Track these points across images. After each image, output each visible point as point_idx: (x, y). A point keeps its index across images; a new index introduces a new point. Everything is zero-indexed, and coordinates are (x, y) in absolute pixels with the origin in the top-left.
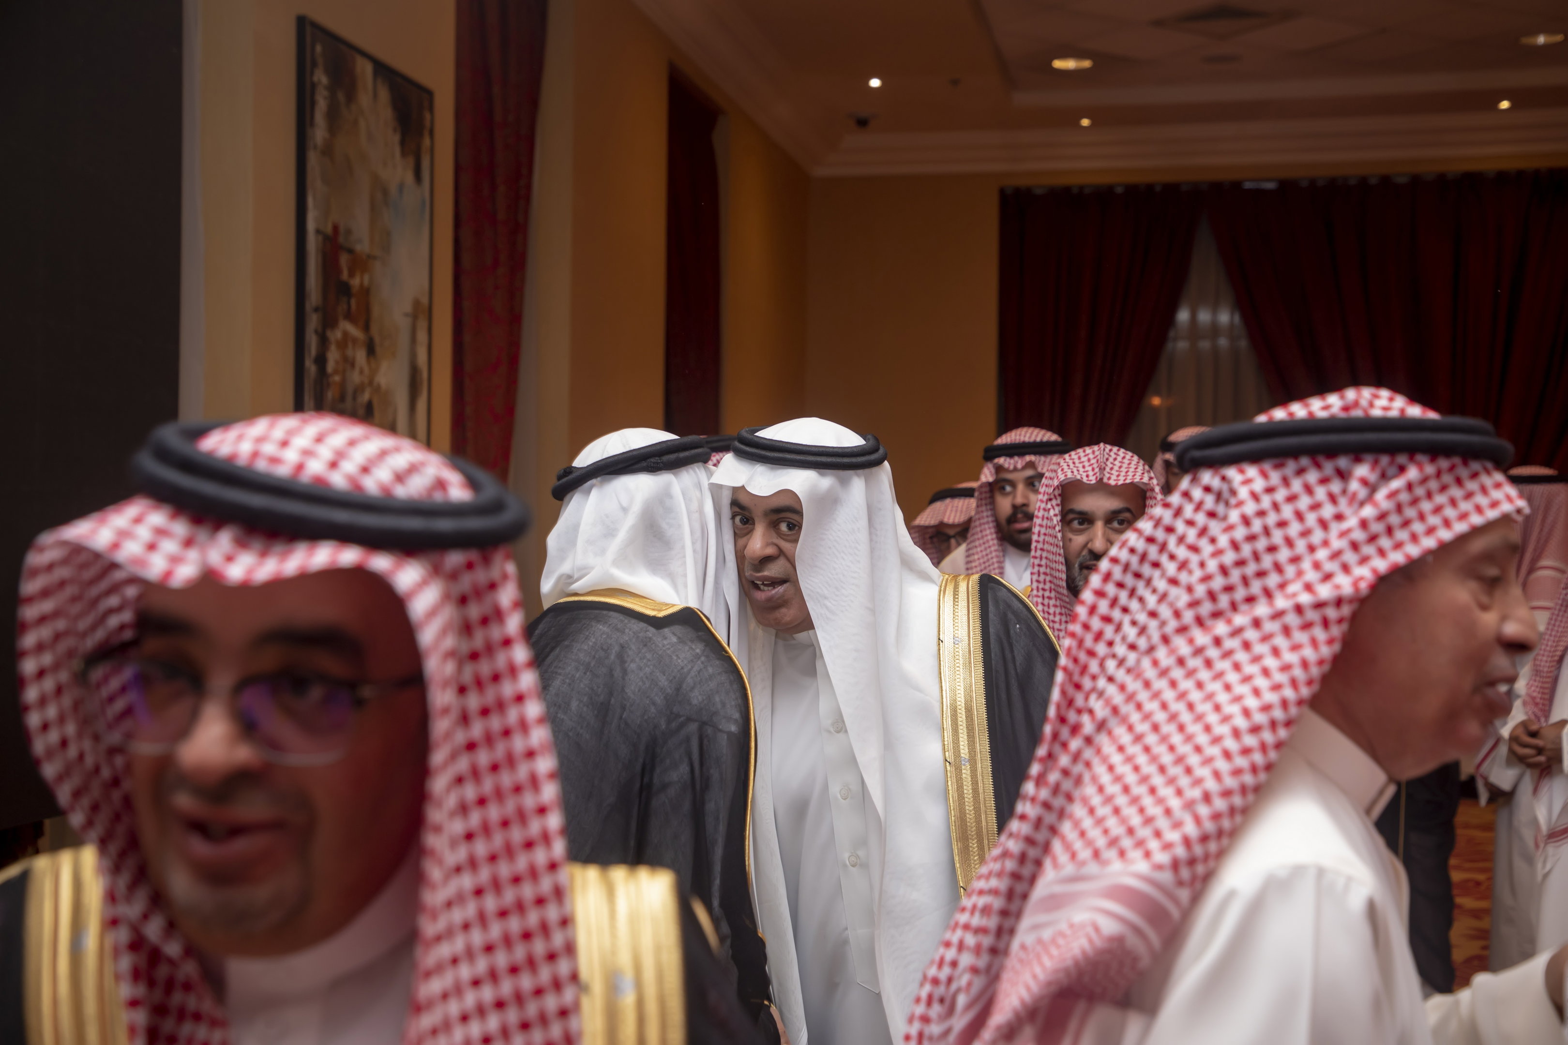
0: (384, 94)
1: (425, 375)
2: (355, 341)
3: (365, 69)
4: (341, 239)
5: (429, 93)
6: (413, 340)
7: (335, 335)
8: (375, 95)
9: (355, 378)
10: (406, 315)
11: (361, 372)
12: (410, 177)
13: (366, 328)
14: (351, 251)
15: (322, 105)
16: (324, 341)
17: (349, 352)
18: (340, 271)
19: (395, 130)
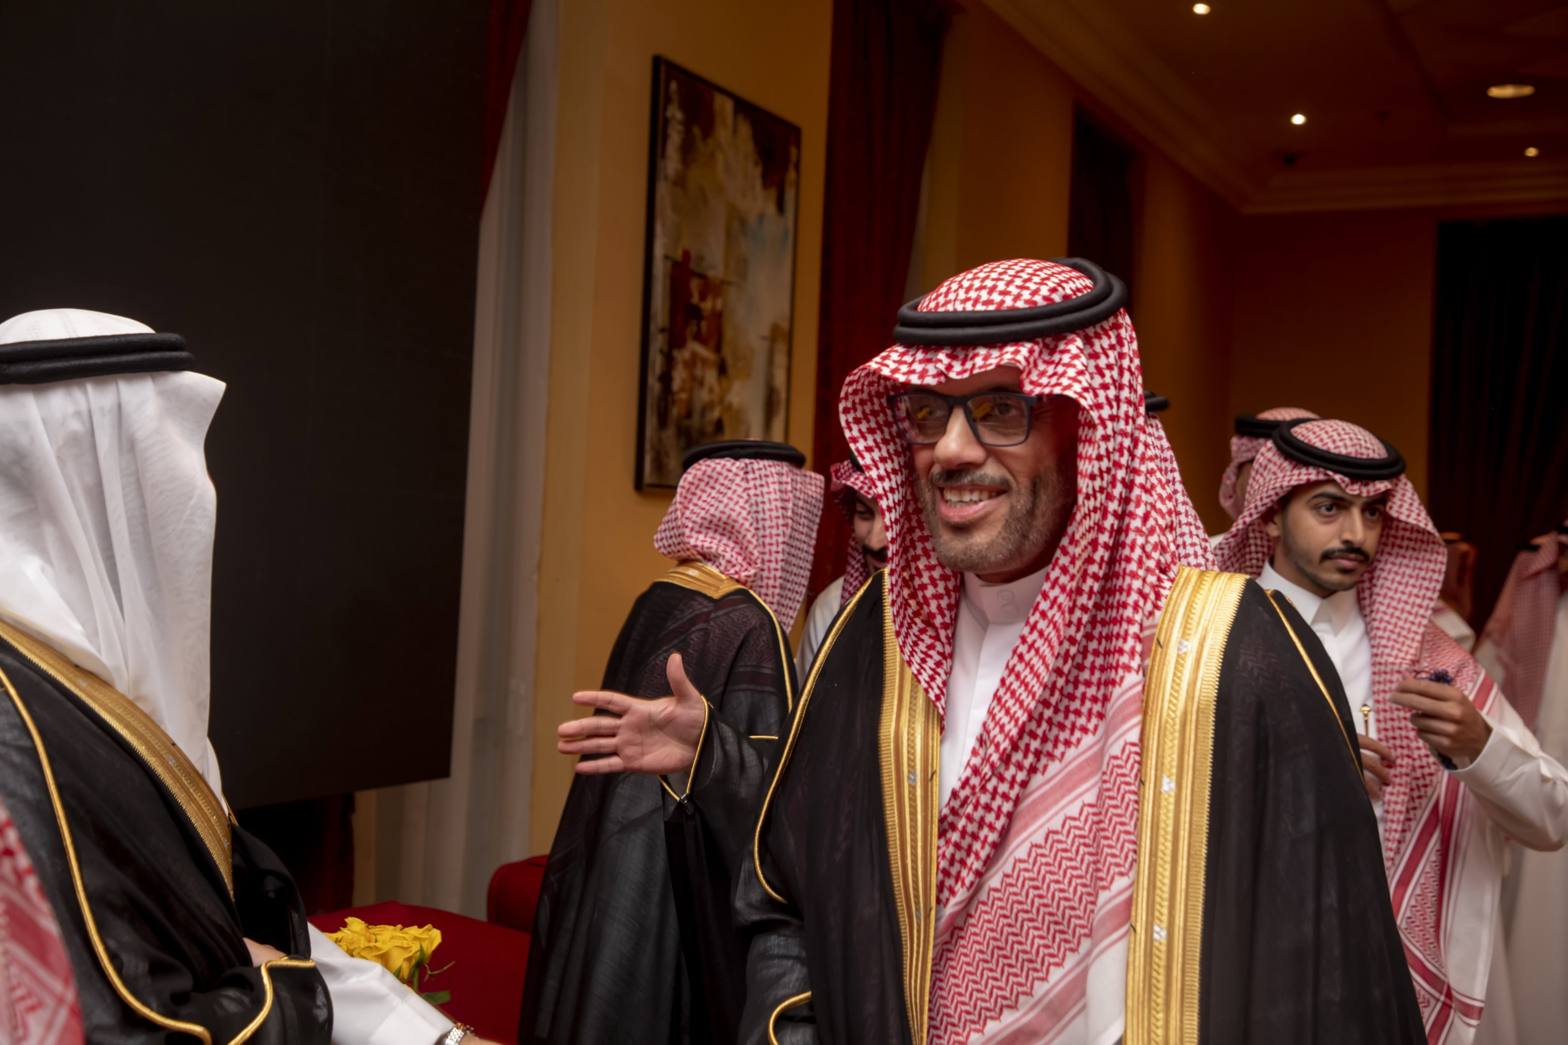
0: (745, 130)
1: (783, 396)
2: (704, 361)
3: (724, 107)
4: (693, 265)
5: (796, 130)
6: (771, 362)
7: (682, 355)
8: (735, 131)
9: (704, 396)
10: (764, 338)
11: (711, 390)
12: (771, 209)
13: (718, 349)
14: (702, 277)
15: (675, 138)
16: (669, 362)
17: (698, 372)
18: (690, 295)
19: (756, 163)
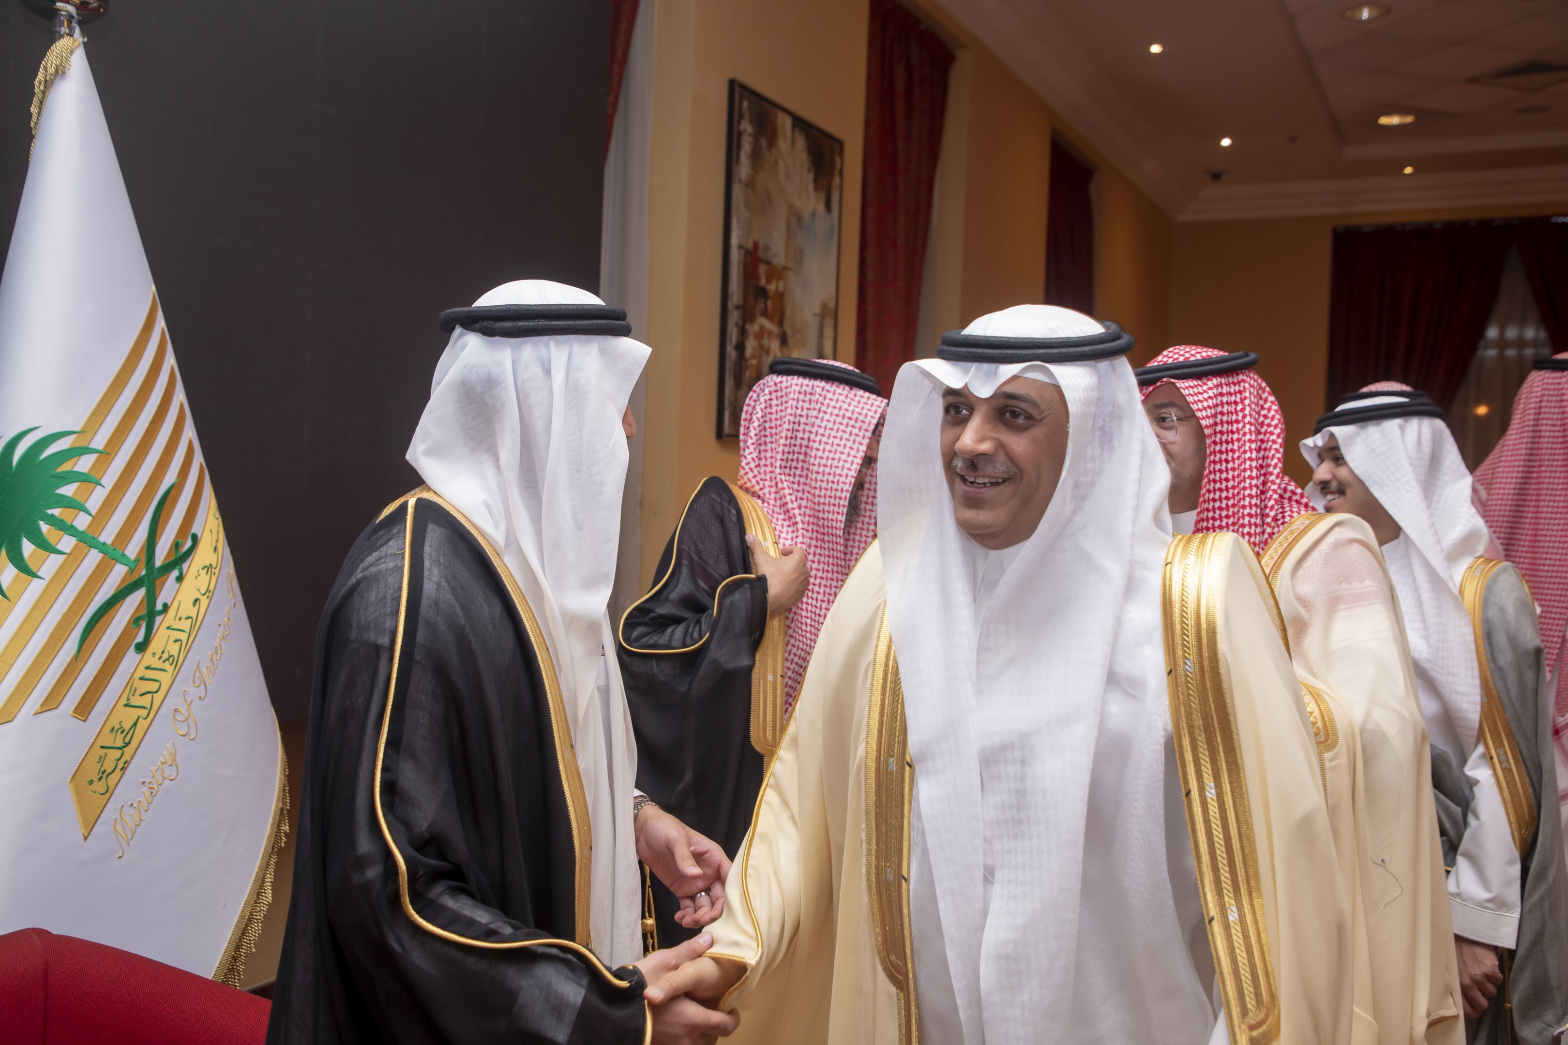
0: (801, 142)
2: (770, 333)
3: (785, 122)
4: (760, 254)
5: (840, 143)
7: (753, 328)
8: (793, 143)
10: (816, 315)
12: (821, 208)
13: (780, 323)
14: (768, 263)
15: (747, 147)
16: (743, 334)
17: (765, 342)
18: (758, 278)
19: (809, 170)
